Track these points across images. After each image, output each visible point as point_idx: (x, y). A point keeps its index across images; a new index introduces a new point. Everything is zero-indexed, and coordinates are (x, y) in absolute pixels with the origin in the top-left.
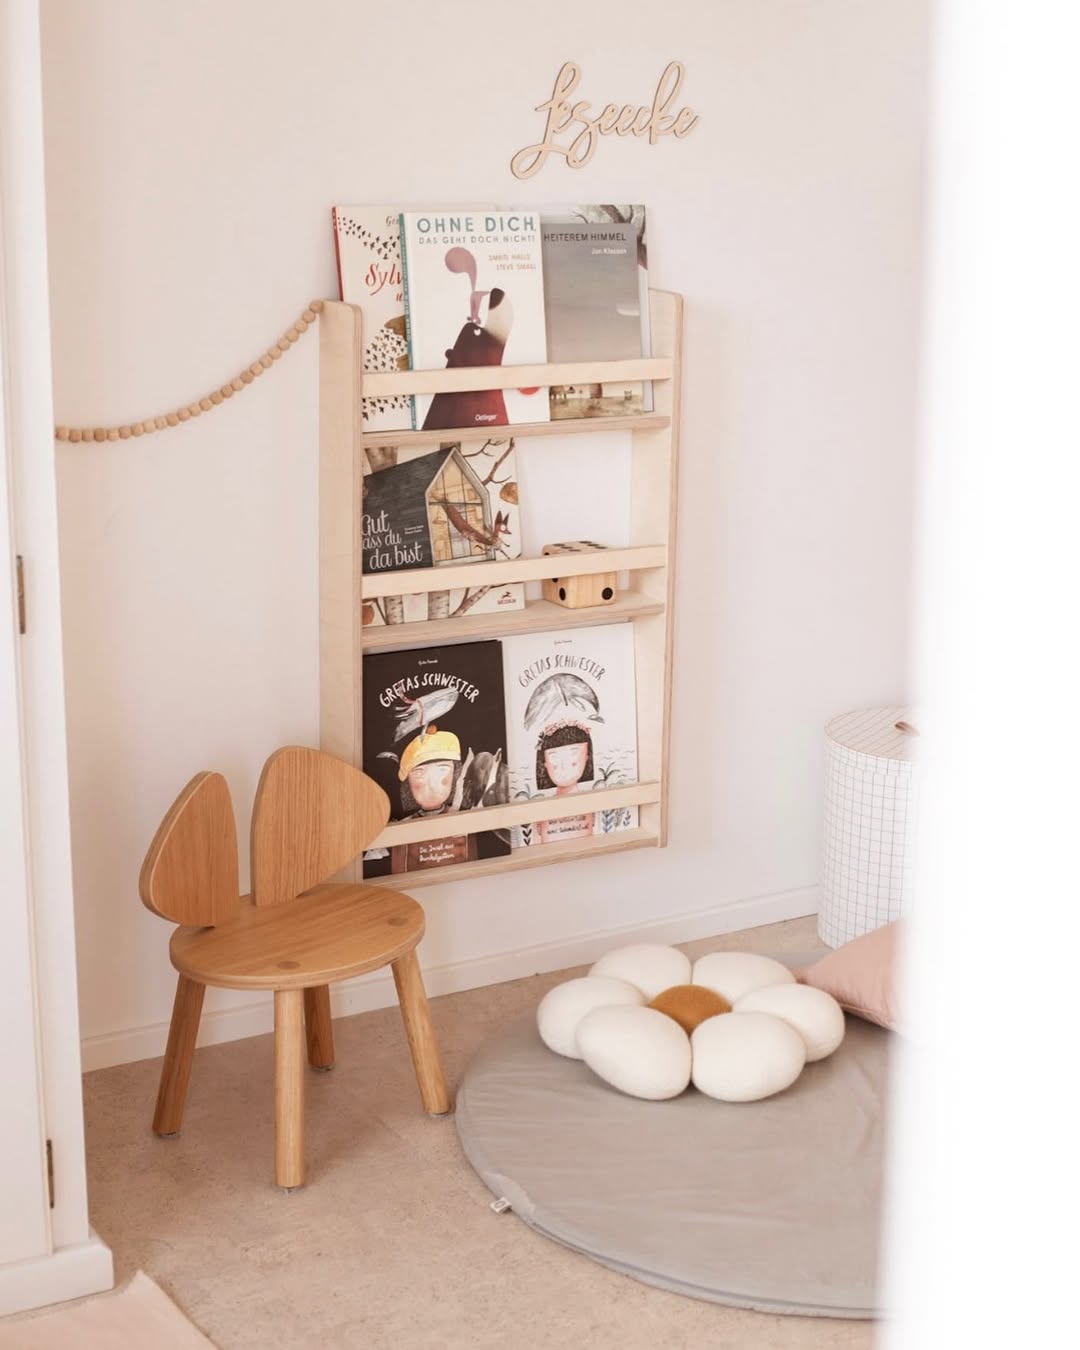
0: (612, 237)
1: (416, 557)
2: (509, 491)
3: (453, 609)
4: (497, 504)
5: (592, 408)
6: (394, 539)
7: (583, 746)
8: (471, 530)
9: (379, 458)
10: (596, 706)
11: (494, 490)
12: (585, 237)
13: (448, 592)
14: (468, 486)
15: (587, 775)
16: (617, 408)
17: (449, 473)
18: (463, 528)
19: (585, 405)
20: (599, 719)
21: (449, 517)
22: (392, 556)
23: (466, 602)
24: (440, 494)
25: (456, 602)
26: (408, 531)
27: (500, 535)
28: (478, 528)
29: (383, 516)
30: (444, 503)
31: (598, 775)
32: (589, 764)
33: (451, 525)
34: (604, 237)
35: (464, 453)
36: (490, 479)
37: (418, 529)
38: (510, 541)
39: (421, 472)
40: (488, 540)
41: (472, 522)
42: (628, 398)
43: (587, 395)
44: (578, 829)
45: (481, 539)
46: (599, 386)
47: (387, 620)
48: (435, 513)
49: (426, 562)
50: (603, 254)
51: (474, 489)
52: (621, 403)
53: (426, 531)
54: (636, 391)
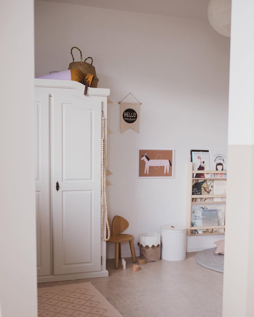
0: (214, 211)
1: (200, 194)
2: (212, 187)
3: (203, 200)
4: (210, 188)
5: (212, 232)
6: (197, 191)
7: (222, 166)
8: (207, 191)
9: (197, 181)
10: (224, 161)
11: (210, 186)
12: (211, 211)
13: (203, 198)
14: (207, 186)
15: (222, 170)
16: (215, 232)
17: (205, 184)
18: (206, 191)
19: (211, 232)
20: (224, 163)
21: (204, 189)
22: (197, 193)
23: (205, 200)
24: (203, 186)
25: (204, 199)
26: (199, 190)
27: (210, 192)
28: (208, 191)
29: (196, 188)
30: (204, 187)
31: (224, 170)
32: (223, 168)
33: (204, 190)
34: (213, 211)
35: (207, 181)
36: (210, 185)
37: (200, 190)
38: (211, 193)
39: (201, 183)
40: (209, 192)
41: (207, 190)
42: (216, 231)
43: (211, 230)
44: (221, 177)
45: (208, 192)
46: (213, 229)
47: (195, 201)
48: (203, 189)
49: (201, 194)
50: (213, 213)
51: (208, 186)
52: (215, 231)
53: (201, 191)
54: (217, 230)
